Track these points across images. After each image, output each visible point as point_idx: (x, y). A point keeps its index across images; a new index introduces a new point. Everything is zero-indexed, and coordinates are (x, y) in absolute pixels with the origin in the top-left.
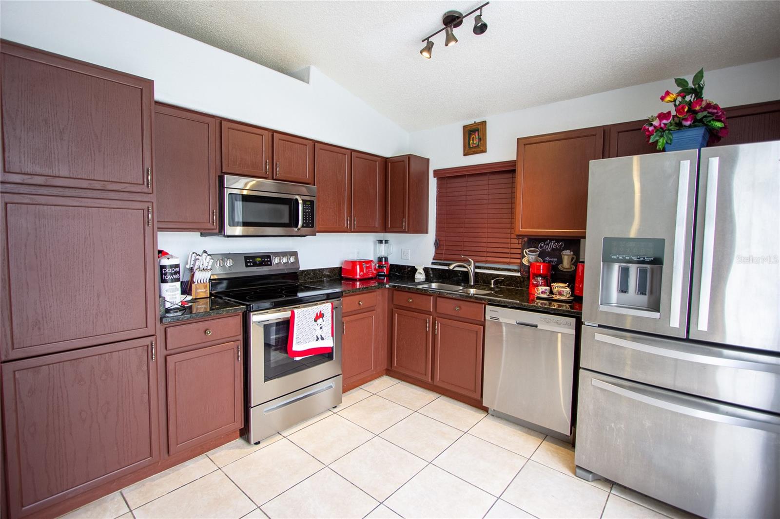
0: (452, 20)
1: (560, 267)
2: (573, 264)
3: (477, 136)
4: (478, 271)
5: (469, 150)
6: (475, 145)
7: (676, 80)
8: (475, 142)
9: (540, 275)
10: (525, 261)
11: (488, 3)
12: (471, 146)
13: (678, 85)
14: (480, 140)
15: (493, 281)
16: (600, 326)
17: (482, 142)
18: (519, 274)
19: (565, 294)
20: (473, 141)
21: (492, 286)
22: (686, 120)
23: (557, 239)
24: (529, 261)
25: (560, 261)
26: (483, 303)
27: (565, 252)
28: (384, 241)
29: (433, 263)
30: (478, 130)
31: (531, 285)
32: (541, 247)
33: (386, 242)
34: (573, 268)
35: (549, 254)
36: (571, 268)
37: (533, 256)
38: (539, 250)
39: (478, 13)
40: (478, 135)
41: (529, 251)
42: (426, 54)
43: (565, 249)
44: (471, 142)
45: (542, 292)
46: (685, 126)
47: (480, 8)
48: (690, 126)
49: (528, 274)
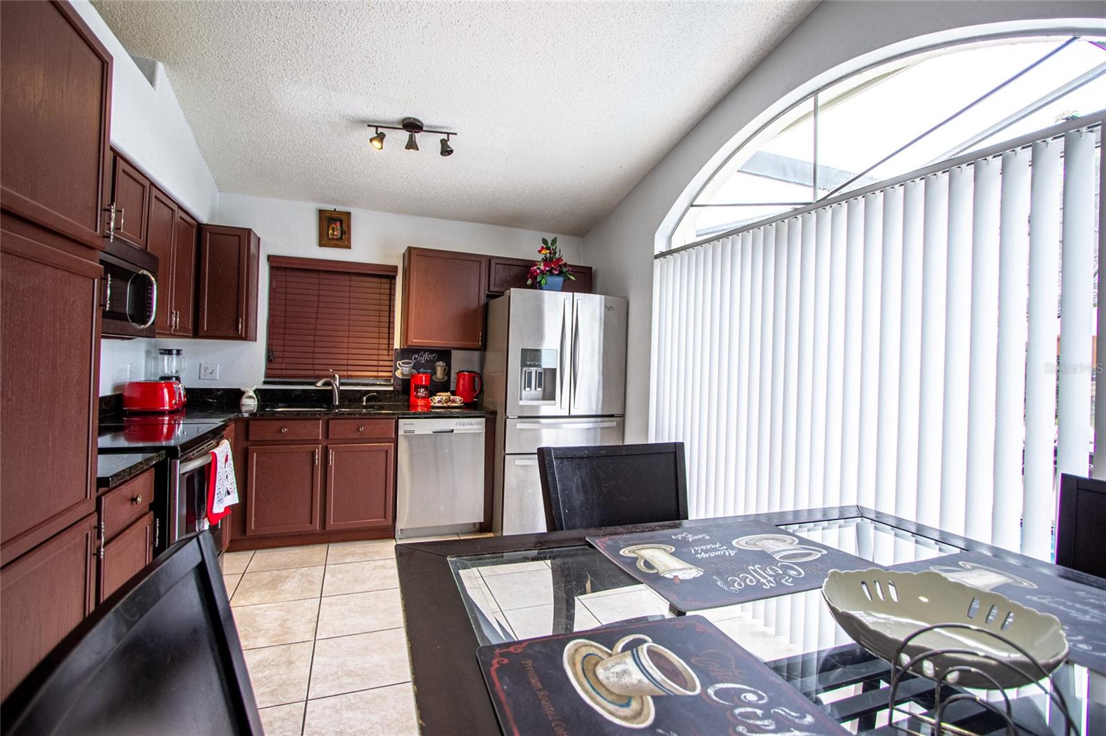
0: (412, 126)
1: (434, 378)
2: (446, 375)
3: (339, 227)
4: (342, 388)
5: (324, 241)
6: (335, 237)
7: (543, 239)
8: (335, 233)
9: (422, 387)
10: (398, 374)
11: (456, 134)
12: (330, 237)
13: (543, 243)
14: (343, 232)
15: (365, 398)
16: (519, 417)
17: (346, 236)
18: (391, 389)
19: (458, 401)
20: (334, 231)
21: (364, 404)
22: (556, 270)
23: (431, 351)
24: (402, 374)
25: (434, 373)
26: (393, 419)
27: (438, 364)
28: (175, 352)
29: (265, 383)
30: (341, 222)
31: (412, 398)
32: (415, 359)
33: (178, 352)
34: (446, 378)
35: (424, 366)
36: (444, 378)
37: (407, 369)
38: (413, 362)
39: (445, 137)
40: (341, 226)
41: (402, 363)
42: (376, 144)
43: (438, 360)
44: (331, 232)
45: (439, 402)
46: (554, 274)
47: (448, 134)
48: (557, 275)
49: (406, 386)
